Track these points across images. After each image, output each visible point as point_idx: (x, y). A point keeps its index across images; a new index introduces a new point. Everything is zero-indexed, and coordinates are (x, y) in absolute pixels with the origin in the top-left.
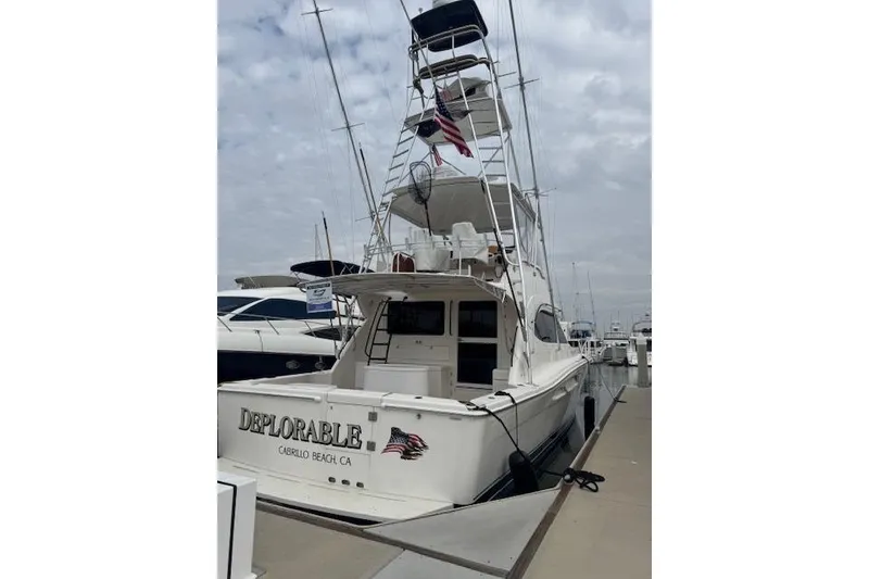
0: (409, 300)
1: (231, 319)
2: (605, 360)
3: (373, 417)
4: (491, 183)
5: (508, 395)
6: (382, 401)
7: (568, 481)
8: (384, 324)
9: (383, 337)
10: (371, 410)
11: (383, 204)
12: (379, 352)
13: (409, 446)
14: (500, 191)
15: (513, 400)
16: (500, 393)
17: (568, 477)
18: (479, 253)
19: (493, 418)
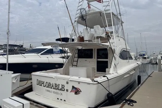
0: (83, 49)
1: (41, 54)
2: (150, 63)
3: (67, 83)
4: (105, 12)
5: (106, 77)
6: (69, 78)
7: (124, 102)
8: (76, 55)
9: (76, 59)
10: (67, 81)
11: (75, 21)
12: (75, 63)
13: (77, 91)
14: (108, 15)
15: (108, 78)
16: (104, 76)
17: (124, 101)
18: (102, 34)
19: (99, 84)
